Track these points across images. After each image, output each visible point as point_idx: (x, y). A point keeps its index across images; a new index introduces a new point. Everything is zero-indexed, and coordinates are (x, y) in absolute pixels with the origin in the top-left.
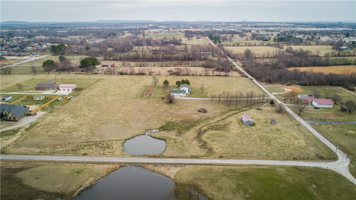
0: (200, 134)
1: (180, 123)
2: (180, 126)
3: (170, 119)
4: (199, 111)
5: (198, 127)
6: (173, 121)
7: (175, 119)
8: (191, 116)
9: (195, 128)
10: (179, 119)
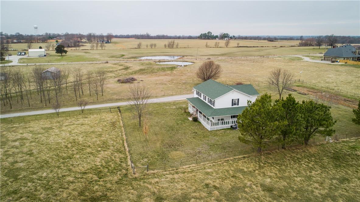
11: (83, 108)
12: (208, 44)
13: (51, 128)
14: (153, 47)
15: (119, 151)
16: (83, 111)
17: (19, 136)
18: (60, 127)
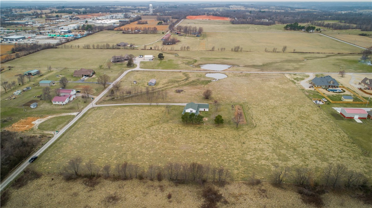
0: (187, 79)
1: (198, 84)
2: (198, 82)
3: (206, 86)
4: (182, 91)
5: (187, 82)
6: (204, 85)
7: (202, 86)
8: (190, 88)
9: (189, 82)
10: (199, 86)
11: (157, 104)
12: (267, 50)
13: (148, 110)
14: (223, 50)
15: (160, 119)
16: (157, 105)
17: (142, 111)
18: (150, 110)
